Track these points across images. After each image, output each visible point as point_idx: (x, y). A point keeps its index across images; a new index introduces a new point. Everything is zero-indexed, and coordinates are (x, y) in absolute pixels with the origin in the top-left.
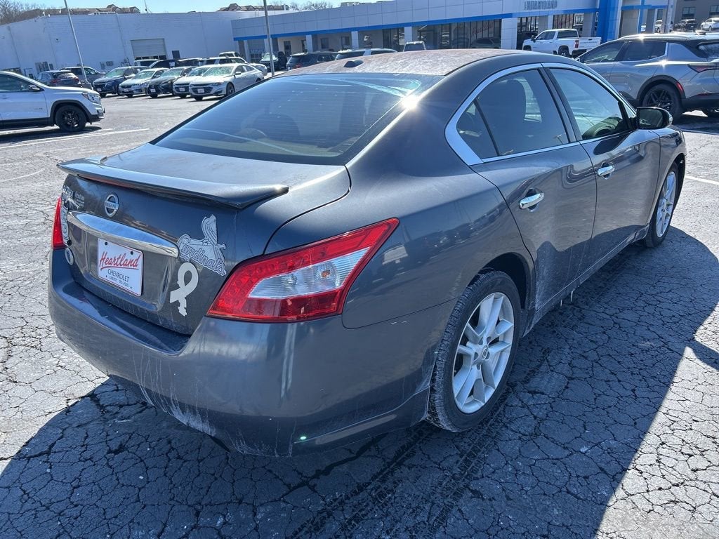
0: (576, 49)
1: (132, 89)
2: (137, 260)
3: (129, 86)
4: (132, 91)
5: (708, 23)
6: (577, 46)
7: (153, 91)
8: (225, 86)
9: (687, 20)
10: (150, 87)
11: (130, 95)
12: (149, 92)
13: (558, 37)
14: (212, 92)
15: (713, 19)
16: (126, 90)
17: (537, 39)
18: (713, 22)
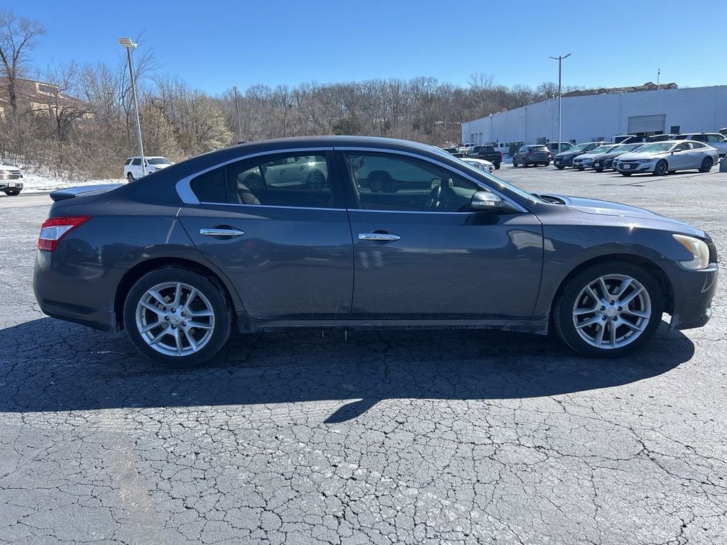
1: (583, 163)
3: (581, 160)
4: (582, 165)
7: (597, 165)
8: (654, 164)
10: (596, 162)
11: (581, 169)
12: (594, 166)
14: (638, 169)
16: (577, 164)
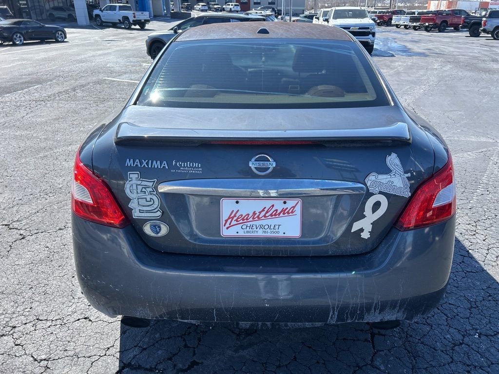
0: (135, 19)
2: (294, 207)
5: (198, 6)
6: (134, 17)
9: (186, 4)
13: (120, 10)
15: (200, 4)
17: (104, 10)
18: (201, 6)
